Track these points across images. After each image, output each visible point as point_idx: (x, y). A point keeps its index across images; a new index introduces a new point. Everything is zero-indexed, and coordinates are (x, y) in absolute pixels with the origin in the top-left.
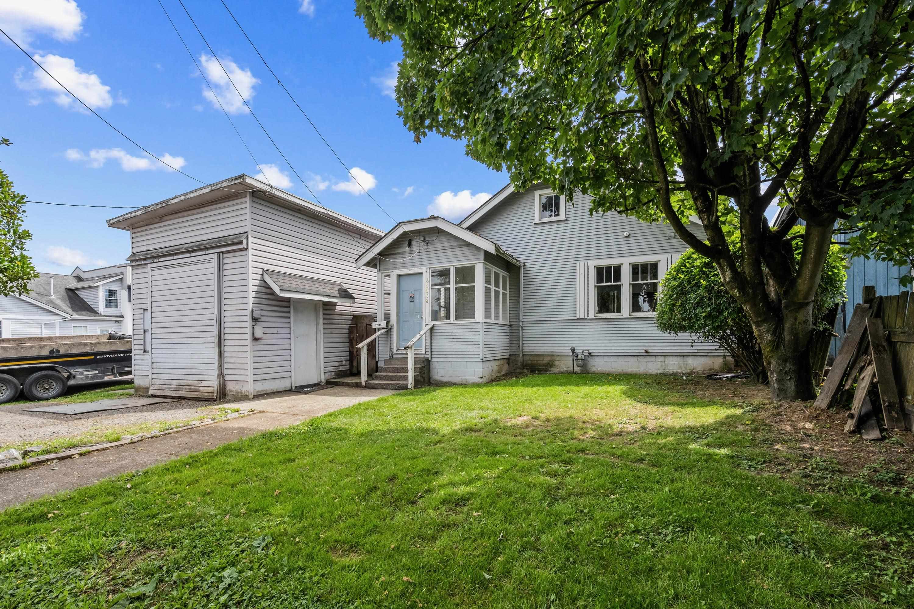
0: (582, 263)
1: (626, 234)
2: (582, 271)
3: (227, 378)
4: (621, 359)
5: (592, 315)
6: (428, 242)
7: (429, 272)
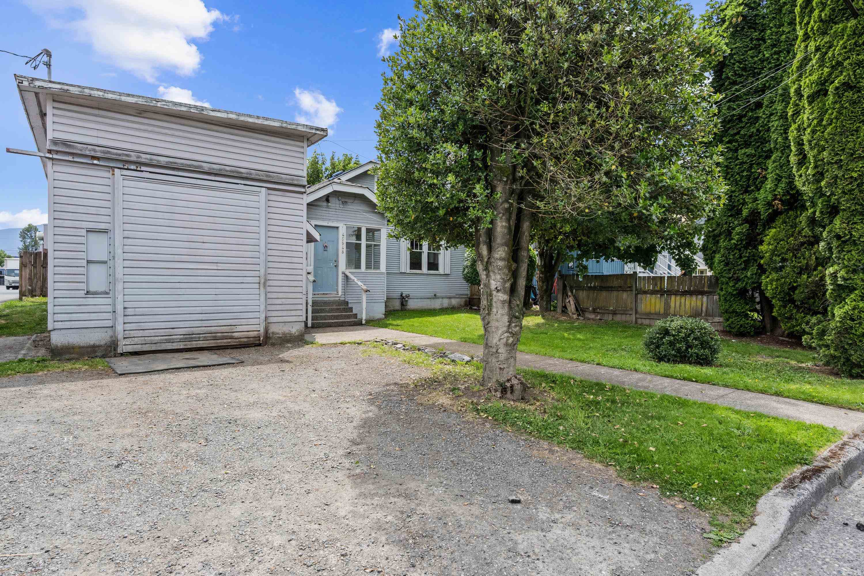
3: (273, 320)
4: (423, 300)
5: (408, 271)
6: (344, 203)
7: (345, 227)
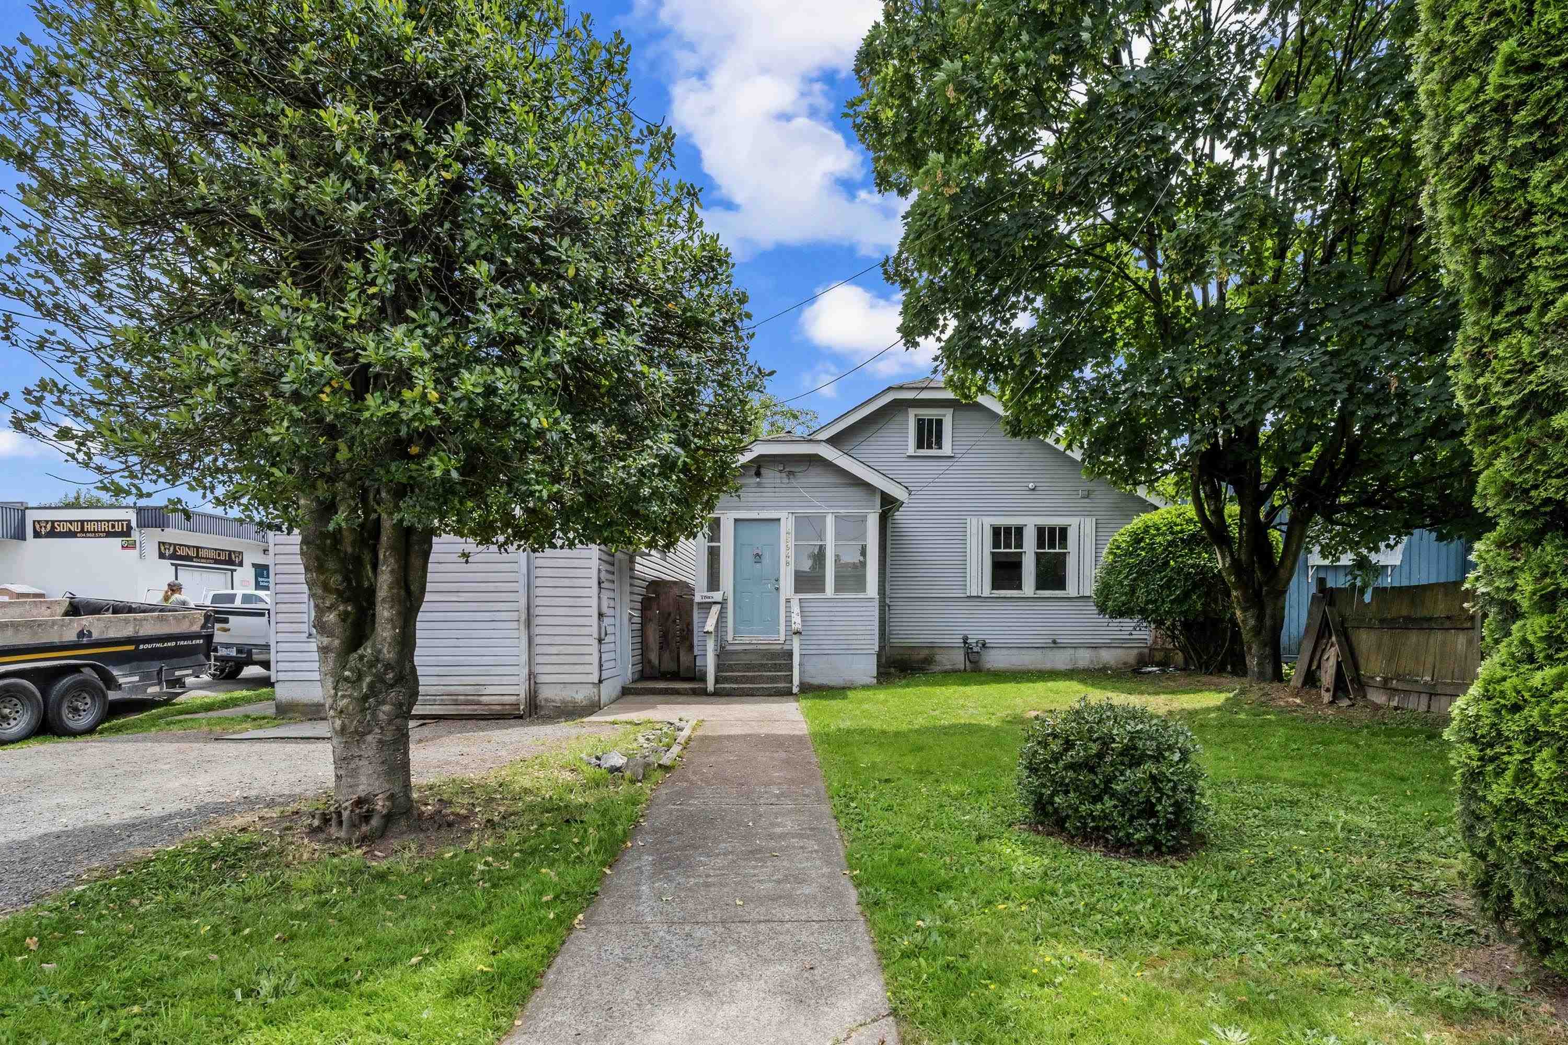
0: (974, 520)
1: (1031, 485)
2: (974, 531)
3: (542, 679)
4: (1024, 652)
5: (987, 591)
6: (791, 474)
7: (791, 519)
